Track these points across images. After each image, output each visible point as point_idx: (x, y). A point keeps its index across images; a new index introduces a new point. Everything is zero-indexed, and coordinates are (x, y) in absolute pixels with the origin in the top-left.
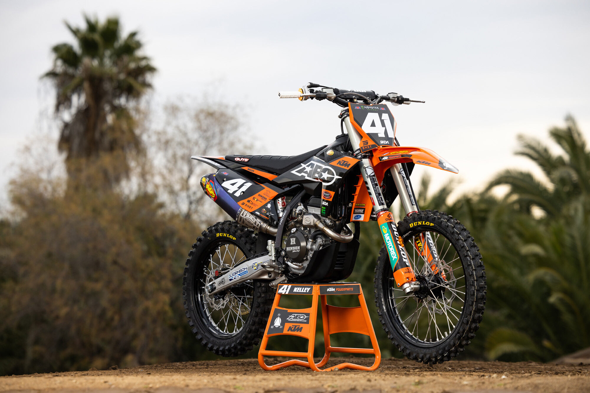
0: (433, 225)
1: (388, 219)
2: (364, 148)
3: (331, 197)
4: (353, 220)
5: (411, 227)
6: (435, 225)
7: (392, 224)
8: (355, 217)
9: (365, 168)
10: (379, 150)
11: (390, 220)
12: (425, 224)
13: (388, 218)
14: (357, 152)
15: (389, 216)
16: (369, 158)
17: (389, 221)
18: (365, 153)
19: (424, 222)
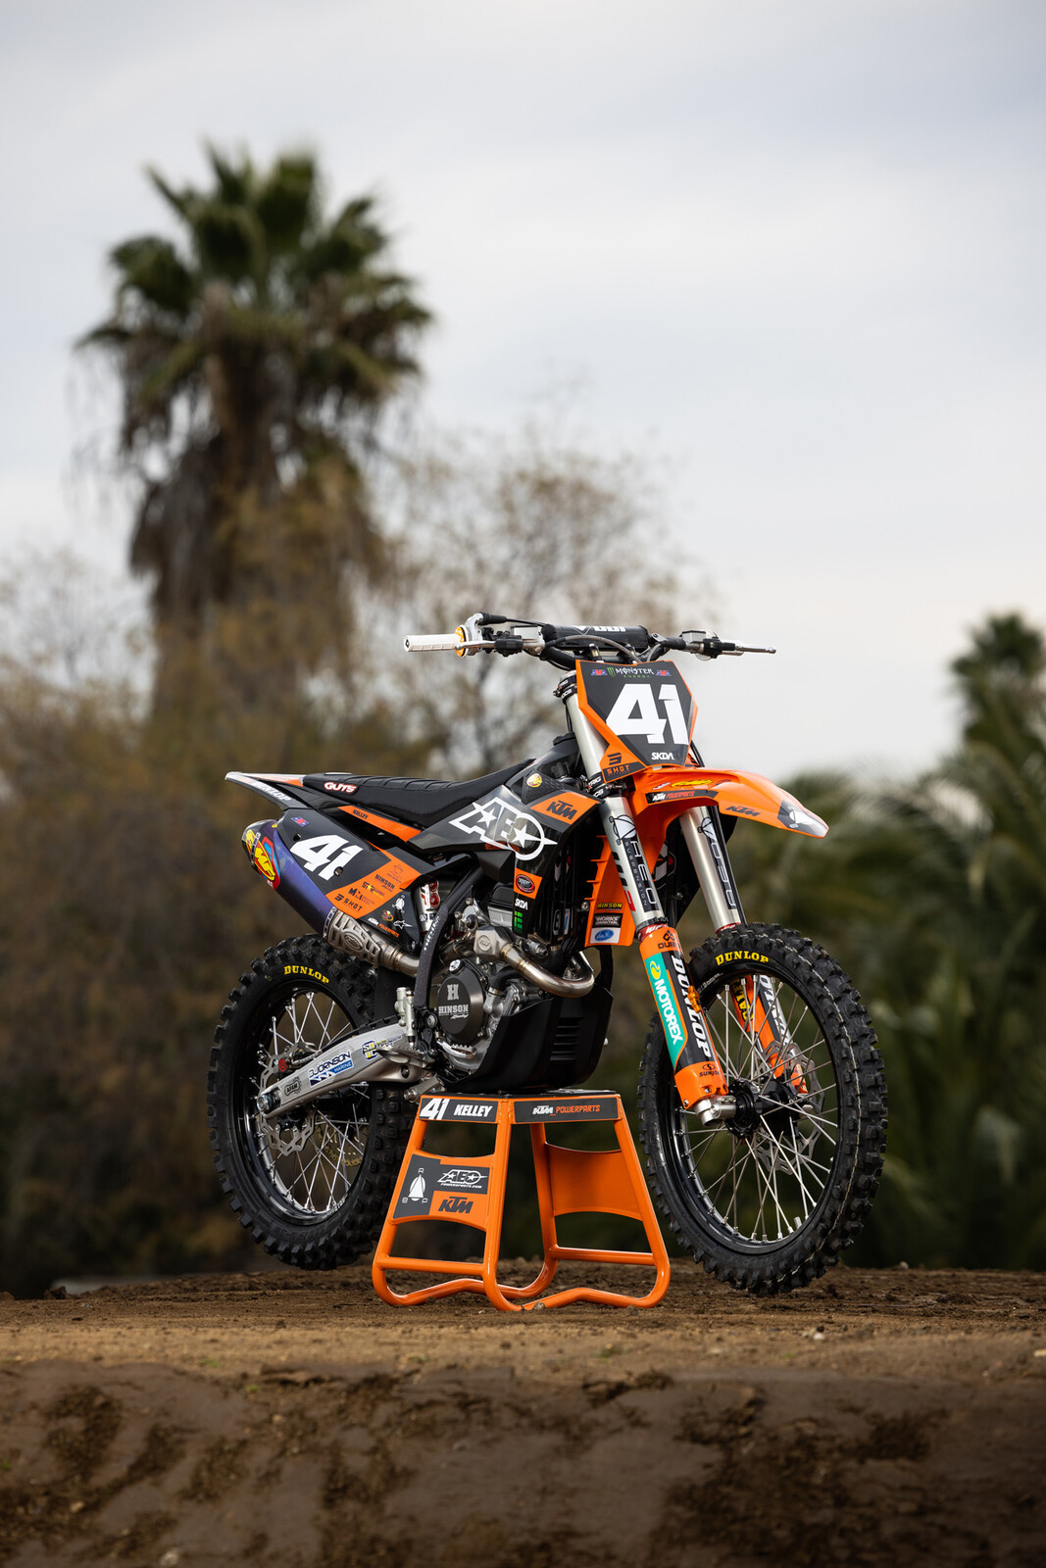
1: (664, 945)
2: (610, 772)
3: (534, 889)
4: (593, 941)
5: (719, 963)
6: (772, 960)
7: (673, 957)
8: (597, 935)
9: (614, 819)
10: (649, 774)
11: (669, 946)
12: (750, 958)
13: (664, 941)
14: (595, 781)
15: (667, 937)
16: (623, 795)
17: (665, 949)
18: (615, 784)
19: (746, 953)
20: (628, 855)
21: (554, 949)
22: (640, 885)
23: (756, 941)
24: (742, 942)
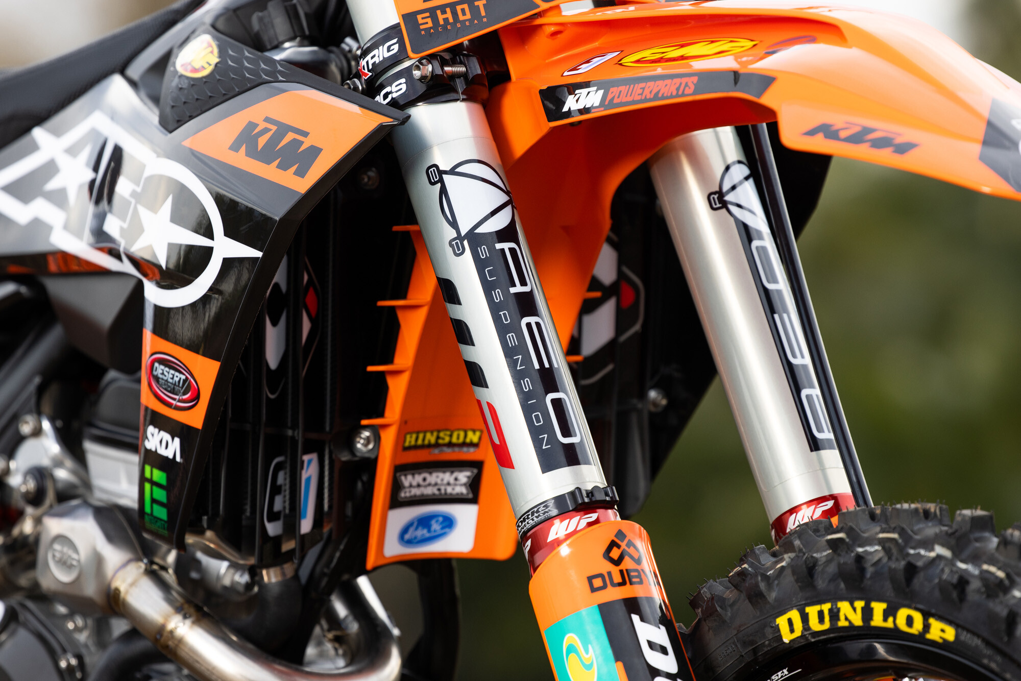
0: (950, 634)
1: (606, 580)
2: (425, 22)
3: (196, 397)
4: (393, 548)
5: (787, 637)
6: (966, 637)
7: (635, 618)
8: (405, 531)
9: (441, 173)
10: (553, 29)
11: (623, 584)
12: (890, 624)
13: (606, 567)
14: (381, 54)
15: (615, 554)
16: (470, 97)
17: (614, 594)
18: (444, 63)
19: (879, 608)
20: (488, 288)
21: (270, 577)
22: (527, 385)
23: (911, 570)
24: (862, 570)
